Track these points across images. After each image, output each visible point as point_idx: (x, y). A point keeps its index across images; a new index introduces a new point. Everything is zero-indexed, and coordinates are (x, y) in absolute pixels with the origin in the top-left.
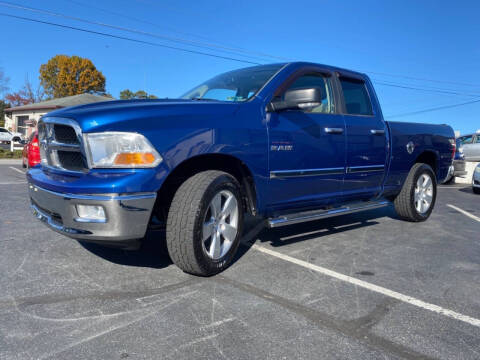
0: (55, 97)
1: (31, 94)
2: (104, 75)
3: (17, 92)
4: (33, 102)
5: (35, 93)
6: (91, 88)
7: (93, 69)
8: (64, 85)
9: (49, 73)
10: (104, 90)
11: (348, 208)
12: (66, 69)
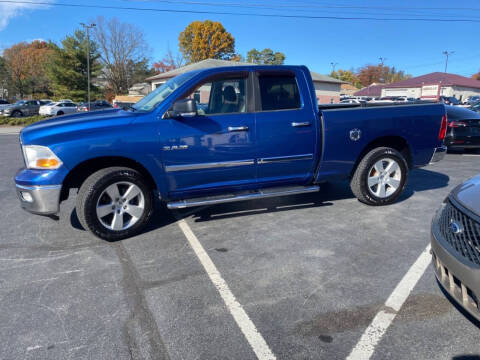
0: (192, 61)
1: (173, 61)
2: (232, 36)
3: (161, 60)
4: (174, 68)
5: (175, 59)
6: (222, 50)
7: (223, 31)
8: (198, 49)
9: (187, 40)
10: (233, 51)
11: (262, 194)
12: (200, 34)
